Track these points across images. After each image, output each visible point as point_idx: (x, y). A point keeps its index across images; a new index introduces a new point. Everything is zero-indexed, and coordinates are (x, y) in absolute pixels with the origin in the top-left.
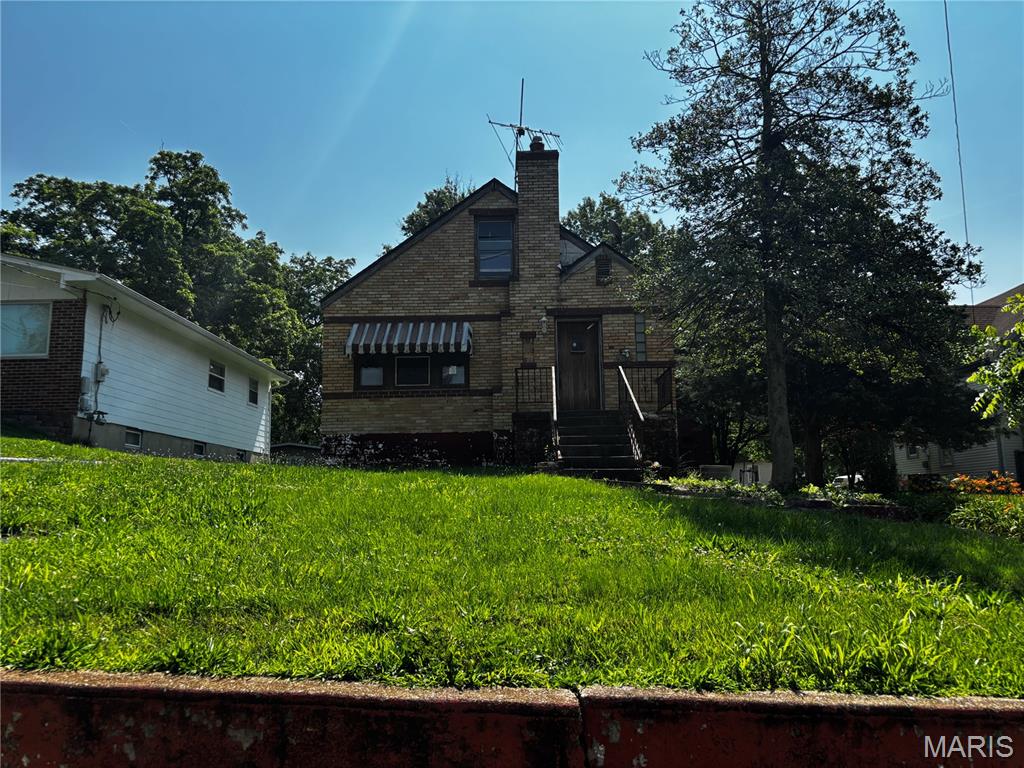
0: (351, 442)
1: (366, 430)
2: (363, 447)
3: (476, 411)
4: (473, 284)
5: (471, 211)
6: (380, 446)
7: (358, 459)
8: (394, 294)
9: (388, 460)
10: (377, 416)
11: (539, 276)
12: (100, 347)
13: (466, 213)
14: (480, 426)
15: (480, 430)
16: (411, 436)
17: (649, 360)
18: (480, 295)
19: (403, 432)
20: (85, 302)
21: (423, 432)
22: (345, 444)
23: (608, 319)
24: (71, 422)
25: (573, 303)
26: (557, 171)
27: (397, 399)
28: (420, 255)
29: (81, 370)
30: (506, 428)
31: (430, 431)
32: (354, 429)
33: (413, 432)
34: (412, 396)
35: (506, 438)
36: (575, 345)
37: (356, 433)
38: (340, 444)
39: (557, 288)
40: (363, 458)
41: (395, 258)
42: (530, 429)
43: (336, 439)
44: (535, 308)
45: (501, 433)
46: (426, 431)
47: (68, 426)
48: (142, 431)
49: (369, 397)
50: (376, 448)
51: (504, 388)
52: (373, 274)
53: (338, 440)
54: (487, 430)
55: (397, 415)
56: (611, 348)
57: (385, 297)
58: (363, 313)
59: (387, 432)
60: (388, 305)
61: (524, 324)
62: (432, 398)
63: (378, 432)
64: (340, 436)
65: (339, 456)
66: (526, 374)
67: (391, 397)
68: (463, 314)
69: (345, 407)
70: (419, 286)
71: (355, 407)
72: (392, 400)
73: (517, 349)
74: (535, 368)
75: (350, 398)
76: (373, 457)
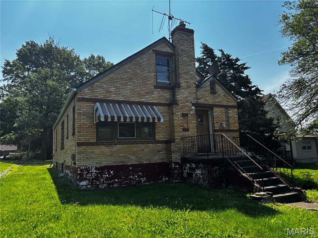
0: (95, 171)
1: (104, 164)
2: (101, 174)
3: (159, 151)
4: (156, 87)
5: (153, 51)
6: (112, 172)
7: (100, 181)
8: (118, 88)
9: (116, 180)
10: (109, 155)
11: (188, 87)
13: (151, 51)
14: (161, 159)
15: (161, 161)
16: (128, 166)
17: (231, 129)
18: (159, 92)
19: (123, 164)
21: (134, 163)
22: (92, 172)
23: (215, 109)
25: (202, 101)
26: (193, 39)
27: (120, 146)
28: (130, 69)
30: (178, 161)
31: (137, 163)
32: (97, 164)
33: (129, 164)
34: (129, 144)
35: (178, 166)
36: (199, 120)
37: (98, 166)
38: (88, 173)
39: (196, 93)
40: (102, 180)
41: (118, 69)
42: (215, 167)
43: (86, 169)
44: (187, 102)
45: (176, 163)
46: (136, 163)
49: (105, 145)
50: (109, 174)
51: (176, 140)
52: (106, 76)
53: (88, 170)
54: (164, 161)
55: (120, 155)
56: (217, 123)
57: (112, 89)
58: (100, 97)
60: (114, 94)
61: (183, 109)
62: (139, 145)
63: (110, 165)
64: (89, 168)
65: (89, 180)
66: (185, 134)
67: (118, 144)
68: (152, 102)
69: (92, 150)
70: (130, 85)
71: (97, 150)
72: (118, 146)
73: (181, 121)
74: (189, 131)
75: (94, 145)
76: (107, 179)
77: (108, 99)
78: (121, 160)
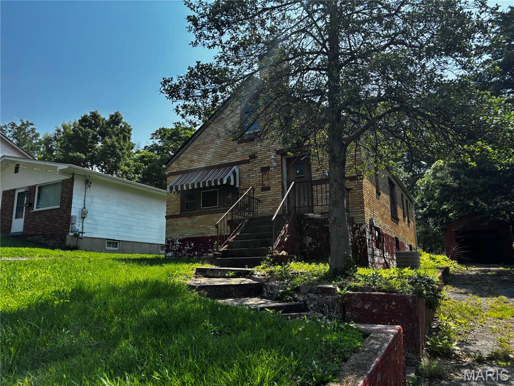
0: (178, 243)
1: (186, 236)
2: (184, 245)
4: (240, 142)
6: (192, 244)
7: (182, 252)
8: (200, 155)
9: (196, 252)
10: (191, 227)
12: (85, 201)
16: (207, 238)
18: (243, 147)
19: (203, 235)
20: (73, 179)
21: (213, 235)
22: (176, 244)
24: (65, 238)
27: (201, 216)
29: (71, 212)
32: (180, 235)
33: (209, 235)
34: (208, 214)
36: (298, 172)
37: (181, 238)
38: (173, 244)
40: (184, 252)
41: (200, 134)
43: (172, 241)
44: (269, 151)
46: (215, 235)
47: (64, 240)
48: (119, 241)
49: (188, 216)
50: (190, 246)
52: (191, 144)
55: (201, 226)
56: (317, 170)
57: (195, 157)
58: (185, 168)
59: (196, 236)
60: (197, 162)
61: (263, 162)
62: (218, 214)
63: (191, 236)
64: (174, 240)
65: (173, 251)
66: (264, 194)
67: (198, 215)
68: (235, 161)
69: (176, 223)
70: (212, 148)
71: (181, 222)
72: (198, 216)
73: (259, 179)
74: (270, 190)
75: (178, 217)
76: (189, 251)
77: (191, 168)
78: (200, 232)
